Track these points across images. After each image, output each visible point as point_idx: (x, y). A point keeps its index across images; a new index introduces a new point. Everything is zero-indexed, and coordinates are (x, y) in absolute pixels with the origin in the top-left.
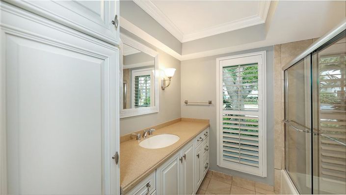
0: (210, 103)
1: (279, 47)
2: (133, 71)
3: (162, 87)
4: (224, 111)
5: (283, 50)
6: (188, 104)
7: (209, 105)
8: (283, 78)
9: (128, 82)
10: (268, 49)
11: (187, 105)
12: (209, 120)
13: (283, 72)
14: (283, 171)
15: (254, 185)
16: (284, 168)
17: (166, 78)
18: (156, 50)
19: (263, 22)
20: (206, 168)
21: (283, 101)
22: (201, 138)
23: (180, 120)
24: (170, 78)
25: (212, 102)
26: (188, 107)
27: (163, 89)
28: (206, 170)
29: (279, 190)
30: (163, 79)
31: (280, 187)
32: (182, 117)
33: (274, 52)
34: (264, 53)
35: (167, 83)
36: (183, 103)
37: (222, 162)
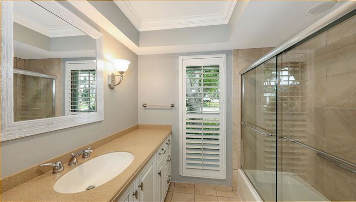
0: (173, 106)
1: (237, 52)
2: (67, 62)
3: (109, 85)
4: (187, 115)
5: (240, 55)
6: (147, 107)
7: (171, 109)
8: (240, 82)
9: (58, 78)
10: (228, 53)
11: (145, 109)
12: (171, 126)
13: (240, 76)
14: (240, 171)
15: (215, 189)
16: (240, 167)
17: (117, 74)
18: (99, 31)
19: (227, 22)
20: (168, 182)
21: (240, 104)
22: (162, 149)
23: (137, 128)
24: (122, 73)
25: (175, 106)
26: (147, 111)
27: (112, 88)
28: (168, 184)
29: (236, 189)
30: (110, 74)
31: (237, 186)
32: (139, 124)
33: (233, 56)
34: (224, 56)
35: (117, 79)
36: (140, 106)
37: (185, 171)
